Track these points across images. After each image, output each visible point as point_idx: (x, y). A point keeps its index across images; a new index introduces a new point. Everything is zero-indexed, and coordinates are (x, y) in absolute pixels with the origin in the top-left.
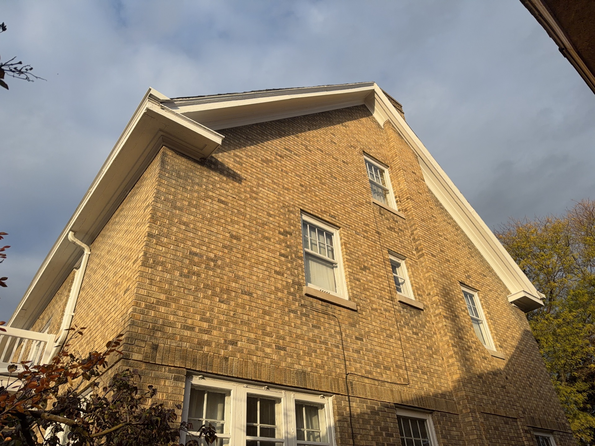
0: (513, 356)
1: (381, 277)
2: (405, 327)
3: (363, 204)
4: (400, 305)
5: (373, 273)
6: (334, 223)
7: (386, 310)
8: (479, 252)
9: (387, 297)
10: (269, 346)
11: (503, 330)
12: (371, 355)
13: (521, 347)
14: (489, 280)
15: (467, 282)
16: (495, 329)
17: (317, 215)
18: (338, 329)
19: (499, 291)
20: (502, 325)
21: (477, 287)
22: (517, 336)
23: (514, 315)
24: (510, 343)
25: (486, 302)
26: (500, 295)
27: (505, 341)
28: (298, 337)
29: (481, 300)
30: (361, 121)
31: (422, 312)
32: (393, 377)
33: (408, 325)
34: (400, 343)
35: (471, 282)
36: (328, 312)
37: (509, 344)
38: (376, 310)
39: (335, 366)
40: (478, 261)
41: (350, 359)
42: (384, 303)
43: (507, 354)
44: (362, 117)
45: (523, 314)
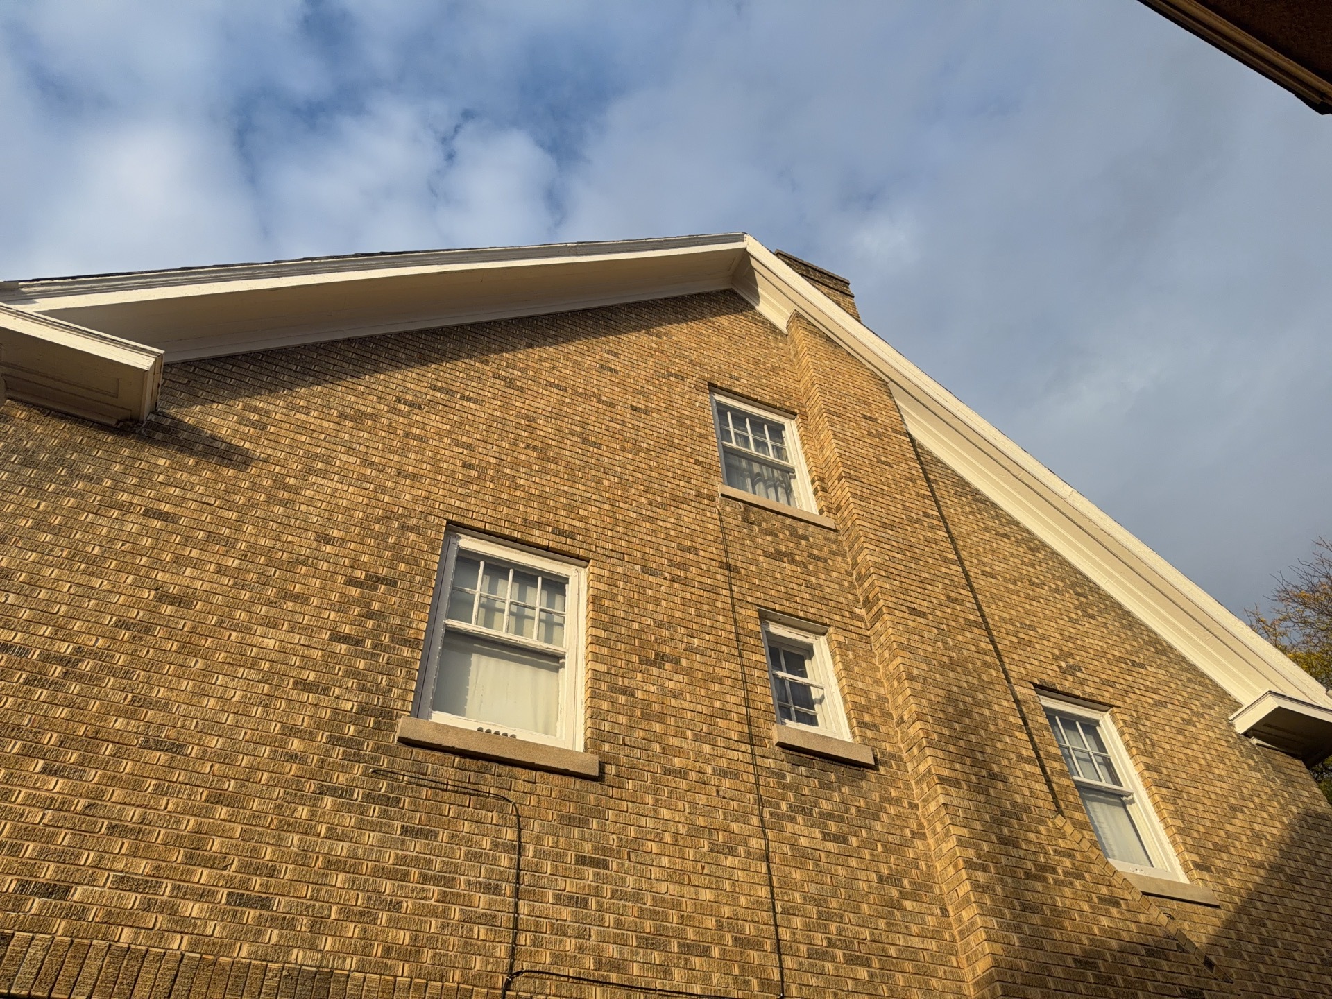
0: (1255, 896)
1: (720, 680)
2: (793, 820)
3: (685, 501)
4: (782, 756)
5: (689, 672)
6: (565, 548)
7: (721, 773)
8: (1118, 604)
9: (734, 736)
10: (202, 895)
11: (1214, 817)
12: (633, 909)
13: (1291, 867)
14: (1154, 675)
15: (1067, 684)
16: (1178, 814)
17: (507, 532)
18: (510, 835)
19: (1196, 706)
20: (1206, 801)
21: (1106, 696)
22: (1275, 831)
23: (1260, 771)
24: (1244, 853)
25: (1141, 737)
26: (1199, 715)
27: (1219, 849)
28: (333, 864)
29: (1122, 734)
30: (713, 322)
31: (871, 775)
32: (716, 977)
33: (806, 812)
34: (764, 869)
35: (1083, 682)
36: (481, 788)
37: (1237, 859)
38: (682, 773)
39: (468, 948)
40: (1114, 625)
41: (538, 924)
42: (719, 752)
43: (1229, 890)
44: (720, 313)
45: (1296, 767)
